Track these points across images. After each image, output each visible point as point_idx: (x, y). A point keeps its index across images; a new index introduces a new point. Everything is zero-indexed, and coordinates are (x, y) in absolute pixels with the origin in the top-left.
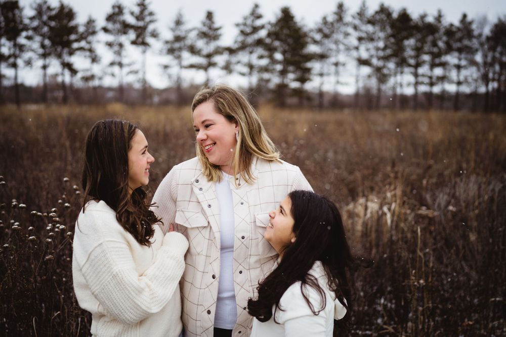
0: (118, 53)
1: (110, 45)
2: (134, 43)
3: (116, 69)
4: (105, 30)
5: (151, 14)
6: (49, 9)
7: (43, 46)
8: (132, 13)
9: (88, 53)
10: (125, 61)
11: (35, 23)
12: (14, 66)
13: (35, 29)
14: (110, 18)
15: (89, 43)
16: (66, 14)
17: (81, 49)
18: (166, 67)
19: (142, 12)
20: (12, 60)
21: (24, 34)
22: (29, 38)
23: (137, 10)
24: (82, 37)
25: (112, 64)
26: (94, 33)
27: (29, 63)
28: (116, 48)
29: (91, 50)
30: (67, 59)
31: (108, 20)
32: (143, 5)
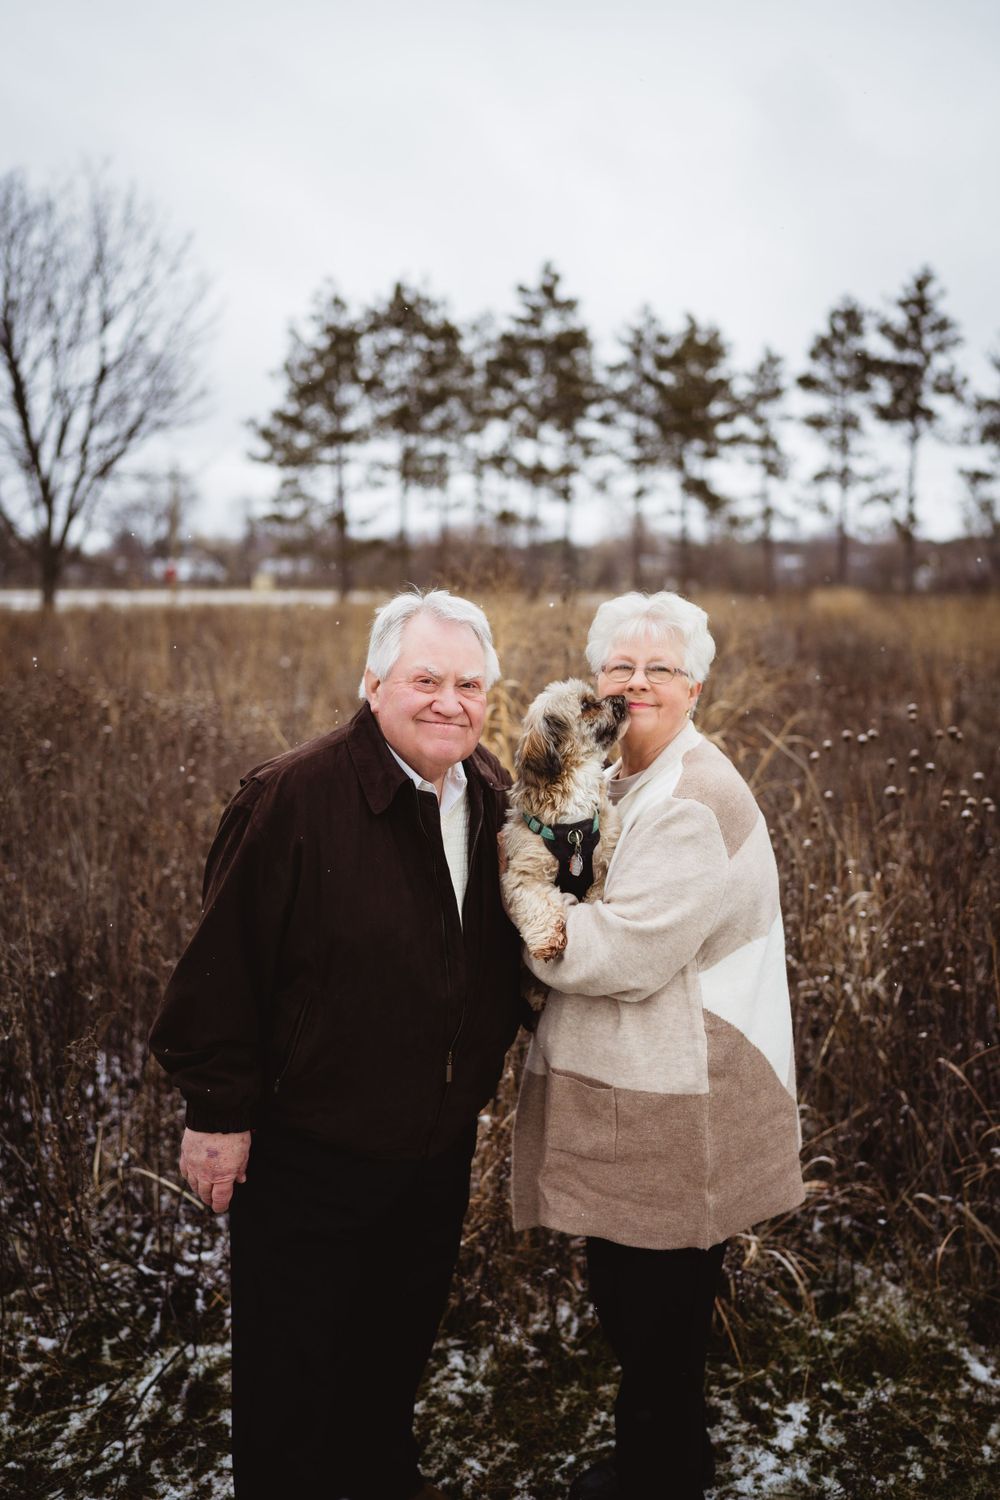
0: (843, 445)
1: (817, 423)
2: (886, 414)
3: (831, 491)
4: (807, 382)
5: (943, 325)
6: (662, 340)
7: (639, 439)
8: (885, 330)
9: (755, 452)
10: (859, 466)
11: (622, 382)
12: (565, 494)
13: (623, 399)
14: (823, 348)
15: (760, 421)
16: (702, 349)
17: (737, 440)
18: (977, 477)
19: (915, 324)
21: (594, 411)
22: (606, 420)
23: (899, 319)
24: (742, 408)
25: (820, 477)
26: (776, 393)
27: (602, 486)
28: (834, 433)
29: (767, 442)
31: (814, 355)
32: (918, 303)
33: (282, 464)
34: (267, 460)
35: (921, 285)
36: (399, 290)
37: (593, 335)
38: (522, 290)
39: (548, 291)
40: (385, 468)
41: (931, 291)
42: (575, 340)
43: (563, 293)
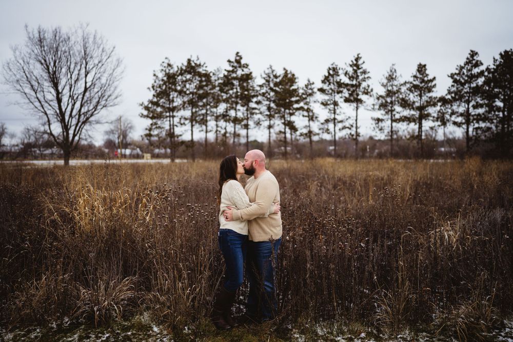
0: (334, 111)
2: (347, 100)
3: (331, 126)
4: (322, 90)
5: (364, 72)
6: (276, 77)
7: (269, 108)
8: (346, 74)
9: (306, 113)
11: (264, 91)
12: (246, 127)
13: (263, 94)
14: (326, 80)
15: (306, 103)
16: (289, 79)
17: (298, 109)
18: (379, 120)
19: (355, 71)
20: (245, 122)
21: (255, 100)
22: (258, 103)
23: (350, 70)
24: (302, 99)
25: (327, 121)
26: (312, 94)
27: (258, 123)
28: (331, 107)
29: (308, 110)
30: (288, 118)
31: (323, 82)
32: (356, 65)
33: (152, 118)
34: (147, 116)
35: (357, 60)
36: (189, 60)
37: (254, 75)
38: (229, 61)
39: (238, 62)
40: (186, 119)
41: (360, 62)
42: (248, 77)
43: (243, 62)
